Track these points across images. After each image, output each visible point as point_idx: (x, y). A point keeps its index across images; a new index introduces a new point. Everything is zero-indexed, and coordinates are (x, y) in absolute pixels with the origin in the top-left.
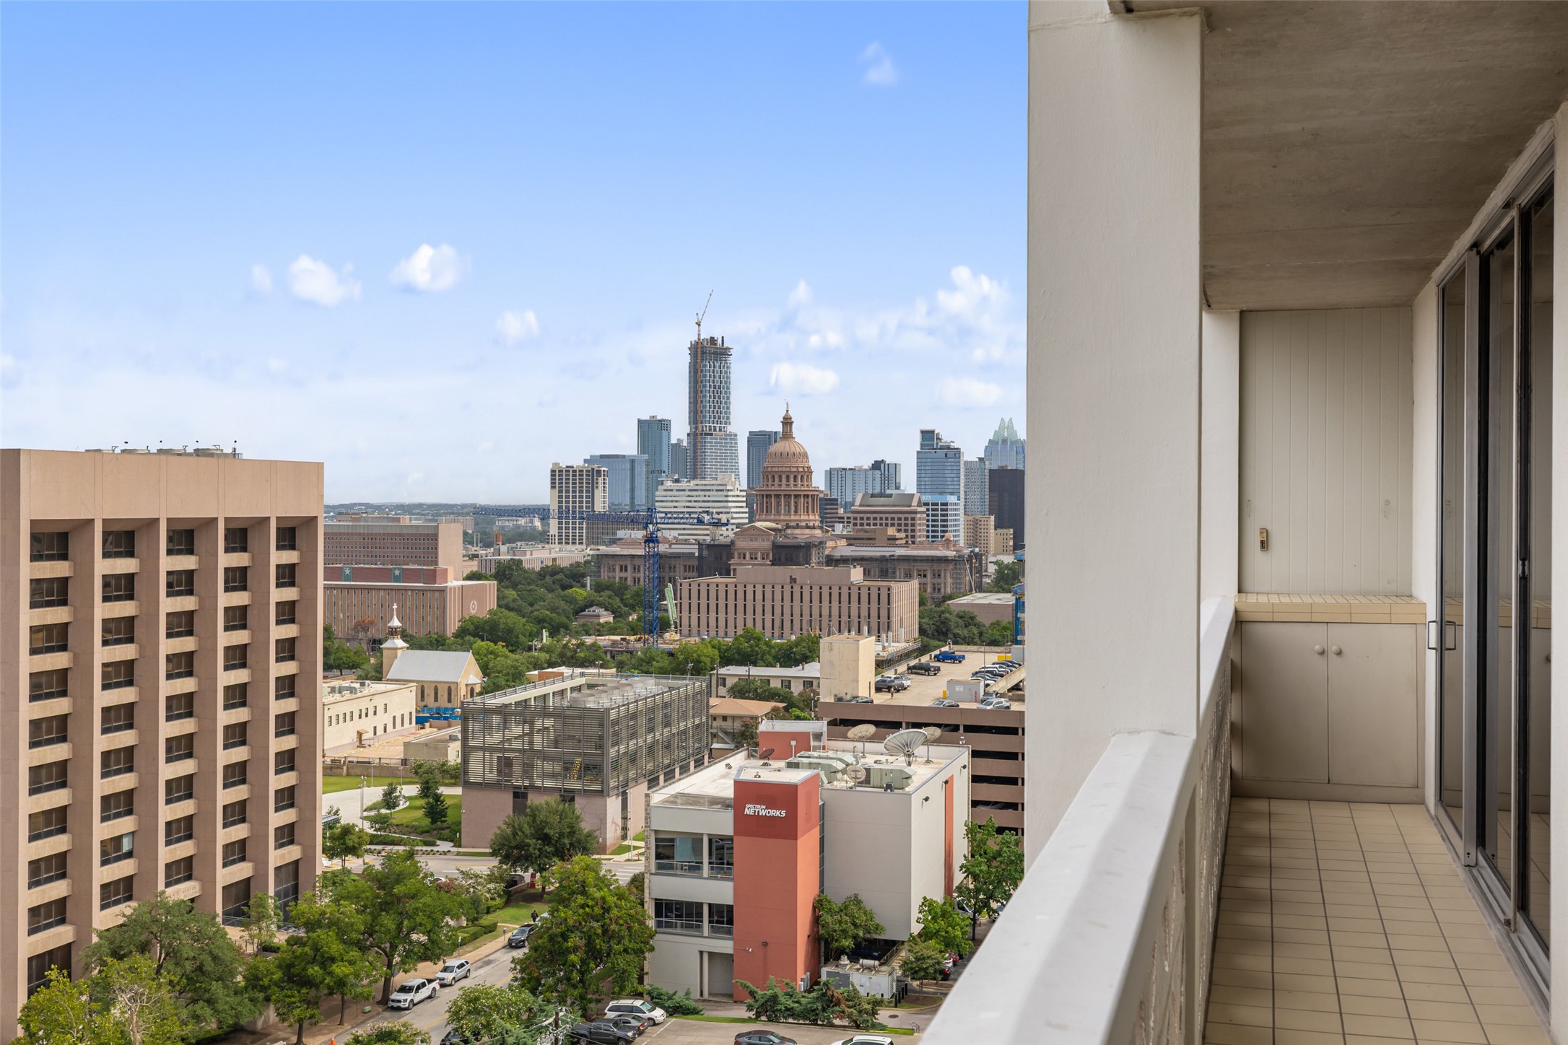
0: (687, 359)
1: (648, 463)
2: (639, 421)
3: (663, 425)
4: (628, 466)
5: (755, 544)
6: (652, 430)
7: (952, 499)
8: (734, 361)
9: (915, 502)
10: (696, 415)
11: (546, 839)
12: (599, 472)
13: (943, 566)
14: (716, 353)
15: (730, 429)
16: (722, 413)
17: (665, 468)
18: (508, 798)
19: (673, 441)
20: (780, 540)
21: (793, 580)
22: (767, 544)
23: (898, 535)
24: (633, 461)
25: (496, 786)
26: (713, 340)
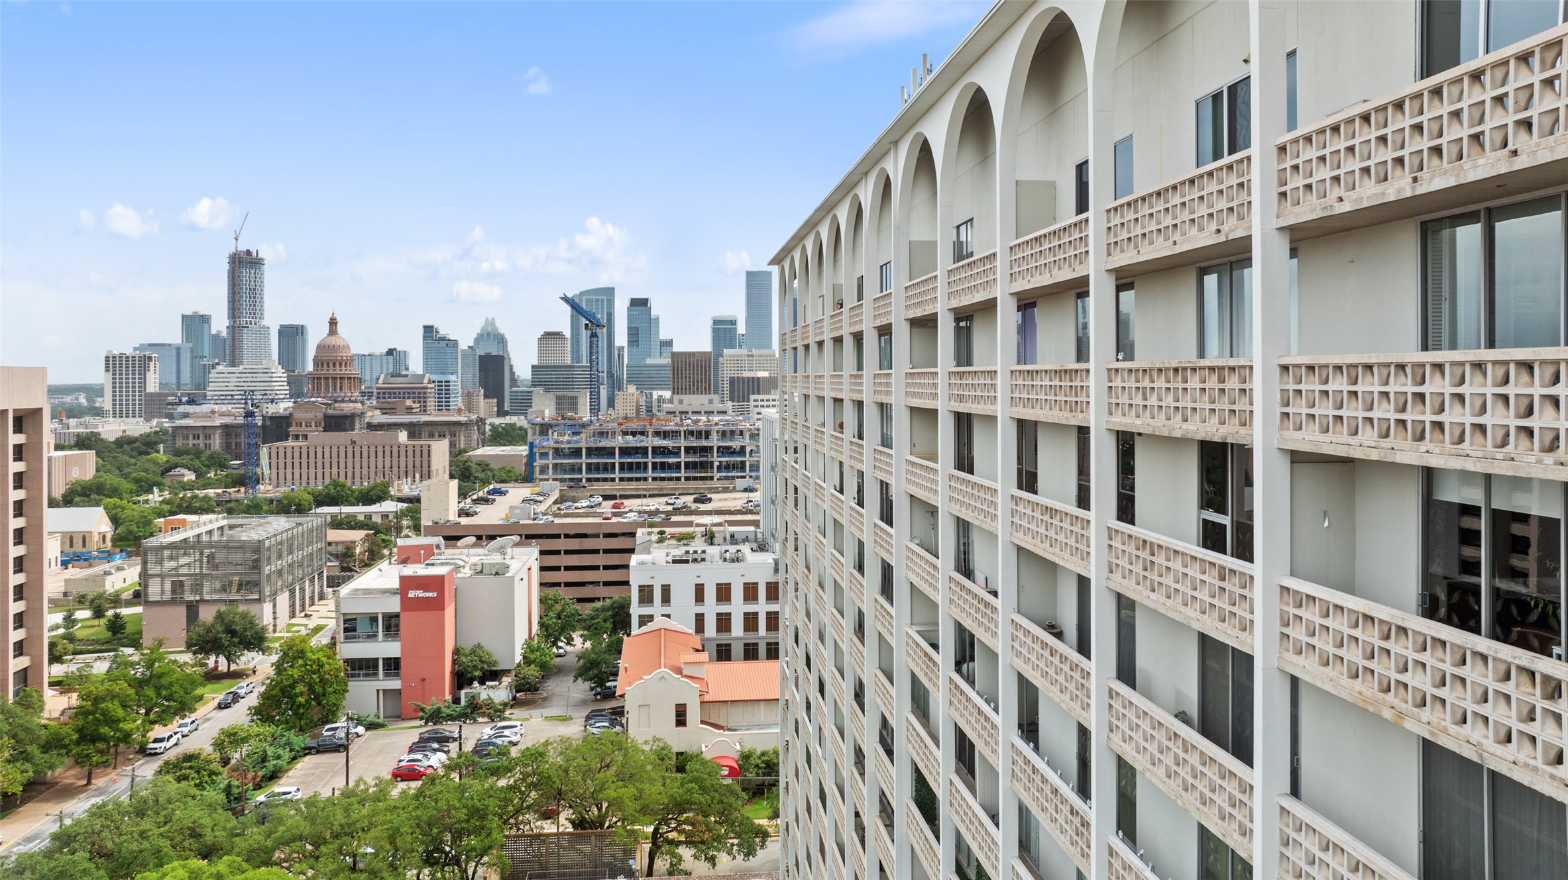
0: (227, 267)
1: (192, 350)
2: (183, 316)
3: (205, 319)
4: (174, 352)
5: (310, 415)
6: (194, 324)
7: (452, 378)
8: (266, 269)
9: (426, 381)
10: (234, 310)
11: (232, 633)
12: (150, 358)
13: (458, 428)
14: (251, 263)
15: (265, 323)
16: (256, 310)
17: (206, 353)
18: (182, 611)
19: (214, 332)
20: (330, 412)
21: (353, 443)
22: (320, 415)
23: (414, 405)
24: (178, 349)
25: (172, 602)
26: (248, 252)
